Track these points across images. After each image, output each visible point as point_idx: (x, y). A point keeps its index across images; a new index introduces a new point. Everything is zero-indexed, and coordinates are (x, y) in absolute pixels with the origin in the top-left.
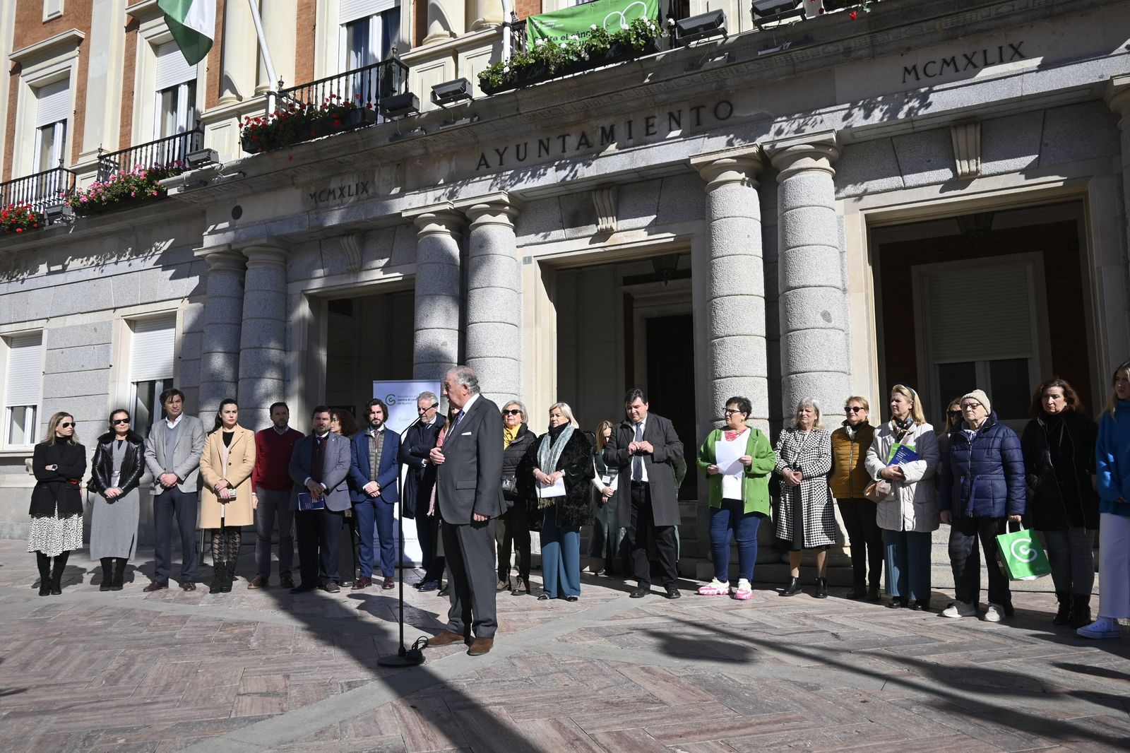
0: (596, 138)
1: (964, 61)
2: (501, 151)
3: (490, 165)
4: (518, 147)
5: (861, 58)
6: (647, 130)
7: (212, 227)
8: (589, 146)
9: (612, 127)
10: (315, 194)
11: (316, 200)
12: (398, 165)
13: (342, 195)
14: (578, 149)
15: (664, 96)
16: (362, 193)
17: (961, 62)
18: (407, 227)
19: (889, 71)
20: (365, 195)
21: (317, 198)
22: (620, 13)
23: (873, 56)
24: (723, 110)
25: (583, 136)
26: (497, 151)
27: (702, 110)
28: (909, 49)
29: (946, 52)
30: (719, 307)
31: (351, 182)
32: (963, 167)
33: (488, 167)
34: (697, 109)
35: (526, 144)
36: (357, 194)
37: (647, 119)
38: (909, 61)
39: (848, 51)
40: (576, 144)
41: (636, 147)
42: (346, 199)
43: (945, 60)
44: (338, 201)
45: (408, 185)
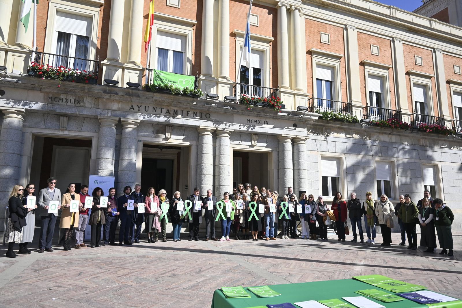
0: (172, 112)
2: (139, 106)
3: (135, 109)
4: (145, 107)
5: (240, 114)
6: (187, 115)
9: (177, 110)
10: (51, 97)
11: (52, 99)
12: (96, 98)
13: (67, 101)
14: (166, 113)
15: (194, 107)
17: (258, 122)
18: (91, 119)
19: (245, 118)
20: (78, 105)
21: (53, 99)
23: (242, 114)
24: (208, 116)
25: (168, 110)
26: (138, 106)
28: (249, 116)
29: (255, 119)
31: (72, 98)
32: (254, 143)
34: (201, 113)
35: (148, 107)
36: (74, 103)
37: (187, 112)
38: (249, 118)
39: (238, 112)
40: (165, 112)
41: (184, 118)
42: (69, 104)
43: (255, 120)
44: (64, 103)
45: (100, 107)
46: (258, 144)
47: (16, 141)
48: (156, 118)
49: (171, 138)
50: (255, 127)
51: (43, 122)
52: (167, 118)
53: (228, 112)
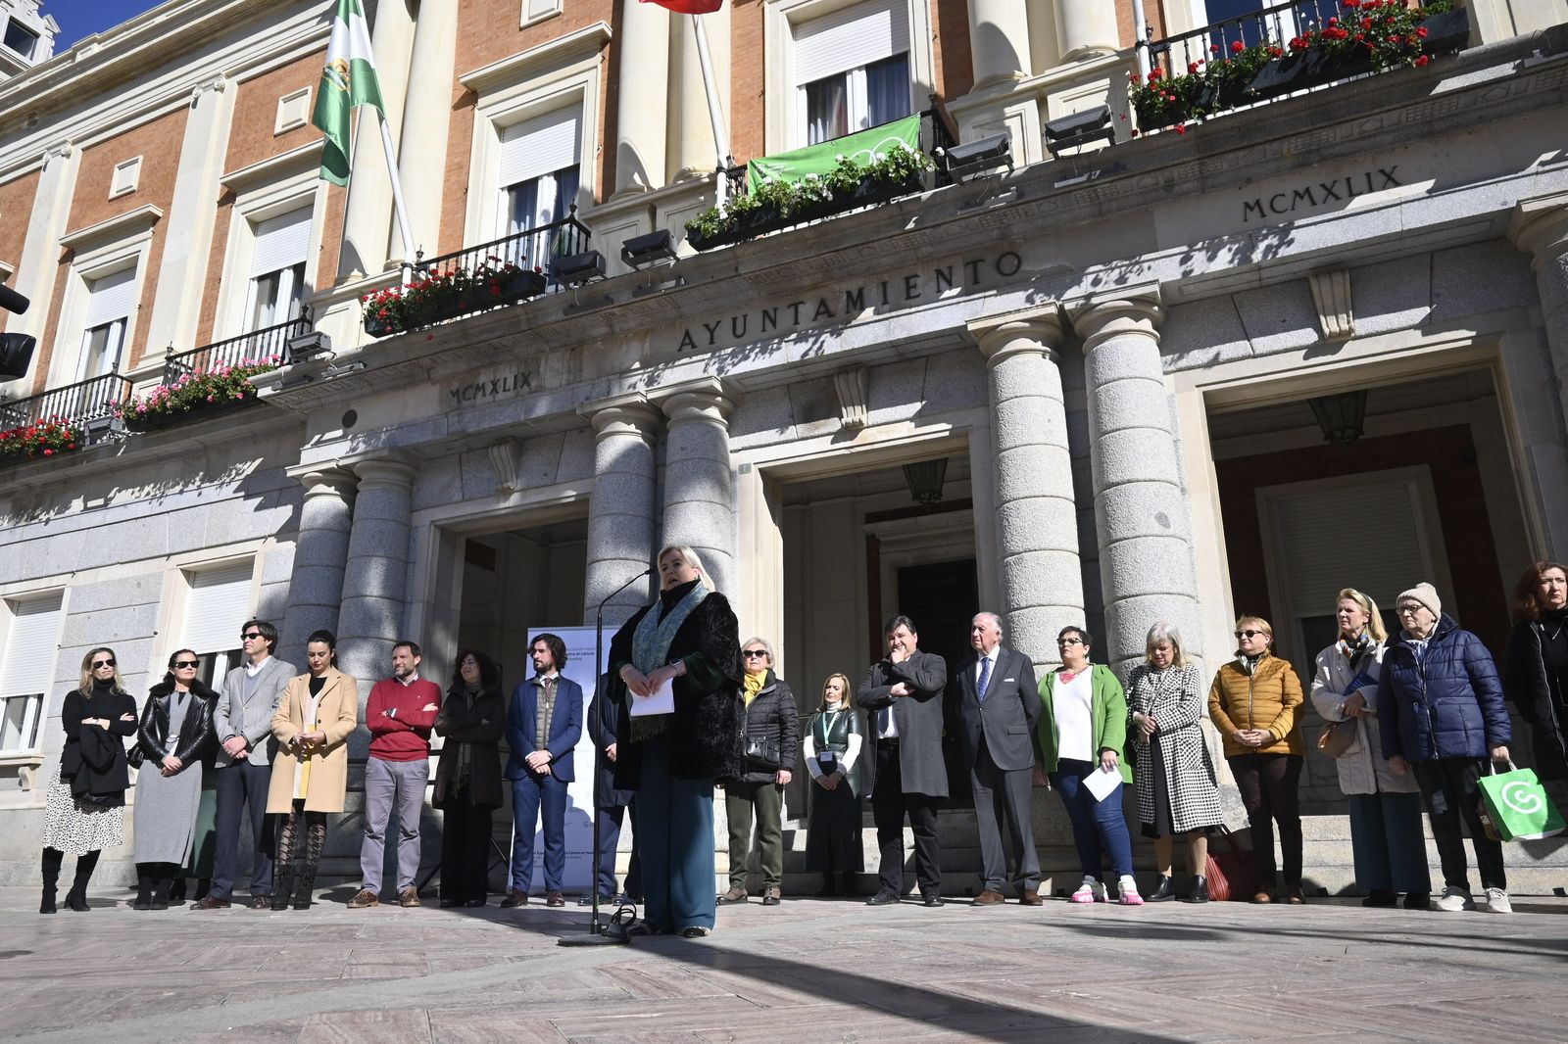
0: (839, 305)
1: (1323, 193)
2: (712, 326)
3: (697, 344)
4: (734, 320)
5: (1187, 193)
6: (908, 293)
7: (317, 437)
8: (831, 315)
9: (860, 291)
10: (458, 390)
11: (458, 397)
12: (573, 349)
13: (495, 390)
14: (815, 319)
15: (930, 249)
16: (522, 387)
17: (1319, 194)
18: (582, 432)
19: (1227, 205)
20: (525, 389)
22: (869, 151)
23: (1203, 190)
24: (1008, 264)
25: (823, 303)
26: (707, 326)
27: (980, 265)
28: (1249, 181)
30: (1013, 513)
31: (508, 374)
32: (1331, 325)
33: (694, 347)
34: (974, 264)
35: (745, 316)
36: (515, 388)
37: (907, 279)
38: (1250, 195)
39: (1169, 185)
40: (813, 313)
41: (894, 314)
42: (501, 396)
43: (1298, 192)
44: (489, 398)
45: (587, 373)
46: (1362, 326)
48: (767, 354)
49: (861, 423)
50: (1293, 234)
51: (457, 483)
53: (1114, 205)
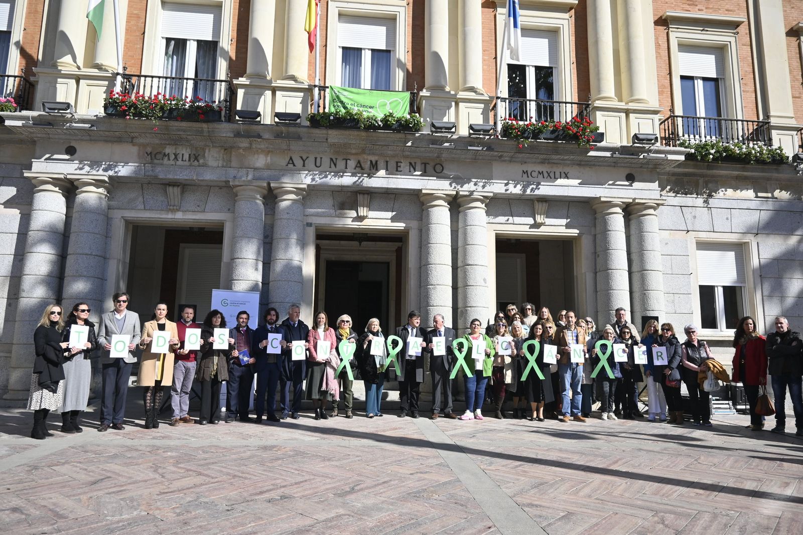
0: (367, 166)
2: (304, 158)
3: (296, 165)
4: (316, 158)
5: (505, 161)
6: (397, 169)
7: (47, 156)
8: (362, 169)
9: (376, 162)
10: (151, 153)
11: (151, 156)
12: (225, 149)
13: (176, 158)
14: (355, 169)
15: (409, 153)
16: (194, 161)
17: (546, 175)
18: (221, 188)
19: (518, 169)
20: (196, 163)
21: (153, 156)
22: (386, 101)
23: (510, 161)
24: (439, 168)
25: (359, 162)
26: (301, 157)
27: (427, 165)
28: (525, 163)
29: (540, 168)
31: (185, 152)
32: (539, 219)
33: (294, 166)
34: (425, 164)
35: (321, 158)
36: (189, 160)
37: (397, 163)
38: (525, 168)
39: (501, 156)
40: (354, 166)
41: (391, 176)
42: (180, 162)
43: (539, 172)
44: (172, 162)
45: (234, 164)
46: (549, 221)
47: (95, 233)
48: (337, 178)
49: (367, 216)
50: (540, 186)
51: (141, 199)
52: (357, 178)
53: (480, 158)
